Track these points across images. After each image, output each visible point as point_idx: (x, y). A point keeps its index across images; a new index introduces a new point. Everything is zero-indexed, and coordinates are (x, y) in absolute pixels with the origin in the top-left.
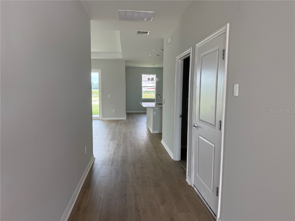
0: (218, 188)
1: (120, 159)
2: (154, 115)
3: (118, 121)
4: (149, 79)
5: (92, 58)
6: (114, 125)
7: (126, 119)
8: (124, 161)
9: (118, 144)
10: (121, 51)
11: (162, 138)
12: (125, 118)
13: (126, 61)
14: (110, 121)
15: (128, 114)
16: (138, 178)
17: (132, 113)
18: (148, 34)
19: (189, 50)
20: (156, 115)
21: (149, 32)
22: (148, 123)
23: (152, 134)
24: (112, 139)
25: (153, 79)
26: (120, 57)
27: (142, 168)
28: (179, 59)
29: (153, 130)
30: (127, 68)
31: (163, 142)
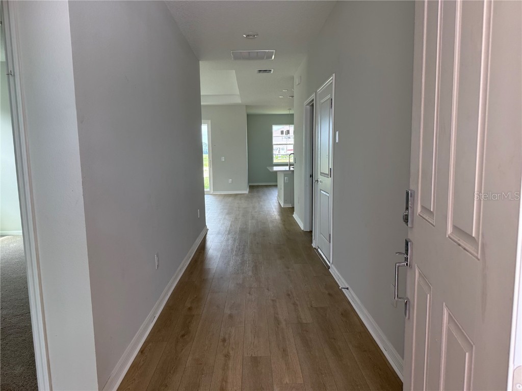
0: (330, 234)
1: (238, 230)
2: (286, 182)
3: (236, 195)
4: (282, 132)
5: (202, 103)
6: (230, 199)
7: (249, 192)
8: (243, 231)
9: (236, 218)
10: (239, 93)
11: (294, 211)
12: (246, 192)
13: (247, 107)
14: (225, 195)
15: (252, 188)
16: (258, 243)
17: (258, 186)
18: (272, 72)
19: (313, 96)
20: (288, 182)
21: (272, 70)
22: (279, 196)
23: (283, 208)
24: (228, 213)
25: (288, 132)
26: (238, 100)
27: (264, 236)
28: (307, 105)
29: (284, 203)
30: (249, 116)
31: (295, 216)
